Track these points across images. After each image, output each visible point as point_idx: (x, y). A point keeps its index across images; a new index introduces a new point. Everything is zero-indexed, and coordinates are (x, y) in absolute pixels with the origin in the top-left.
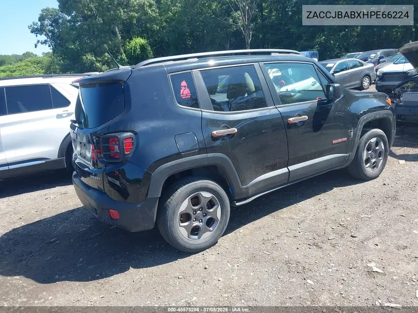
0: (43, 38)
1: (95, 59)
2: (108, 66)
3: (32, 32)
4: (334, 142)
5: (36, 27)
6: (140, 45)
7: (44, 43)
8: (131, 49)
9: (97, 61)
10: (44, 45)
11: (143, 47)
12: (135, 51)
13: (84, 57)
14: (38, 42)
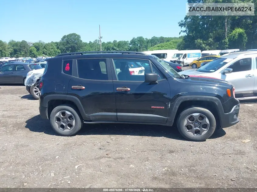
0: (184, 29)
1: (202, 42)
2: (209, 46)
3: (179, 26)
4: (152, 107)
5: (182, 23)
6: (238, 33)
7: (184, 32)
8: (232, 36)
9: (204, 43)
10: (184, 33)
11: (240, 35)
12: (234, 37)
13: (196, 41)
14: (181, 31)
